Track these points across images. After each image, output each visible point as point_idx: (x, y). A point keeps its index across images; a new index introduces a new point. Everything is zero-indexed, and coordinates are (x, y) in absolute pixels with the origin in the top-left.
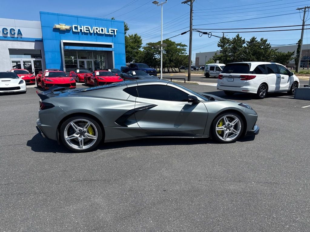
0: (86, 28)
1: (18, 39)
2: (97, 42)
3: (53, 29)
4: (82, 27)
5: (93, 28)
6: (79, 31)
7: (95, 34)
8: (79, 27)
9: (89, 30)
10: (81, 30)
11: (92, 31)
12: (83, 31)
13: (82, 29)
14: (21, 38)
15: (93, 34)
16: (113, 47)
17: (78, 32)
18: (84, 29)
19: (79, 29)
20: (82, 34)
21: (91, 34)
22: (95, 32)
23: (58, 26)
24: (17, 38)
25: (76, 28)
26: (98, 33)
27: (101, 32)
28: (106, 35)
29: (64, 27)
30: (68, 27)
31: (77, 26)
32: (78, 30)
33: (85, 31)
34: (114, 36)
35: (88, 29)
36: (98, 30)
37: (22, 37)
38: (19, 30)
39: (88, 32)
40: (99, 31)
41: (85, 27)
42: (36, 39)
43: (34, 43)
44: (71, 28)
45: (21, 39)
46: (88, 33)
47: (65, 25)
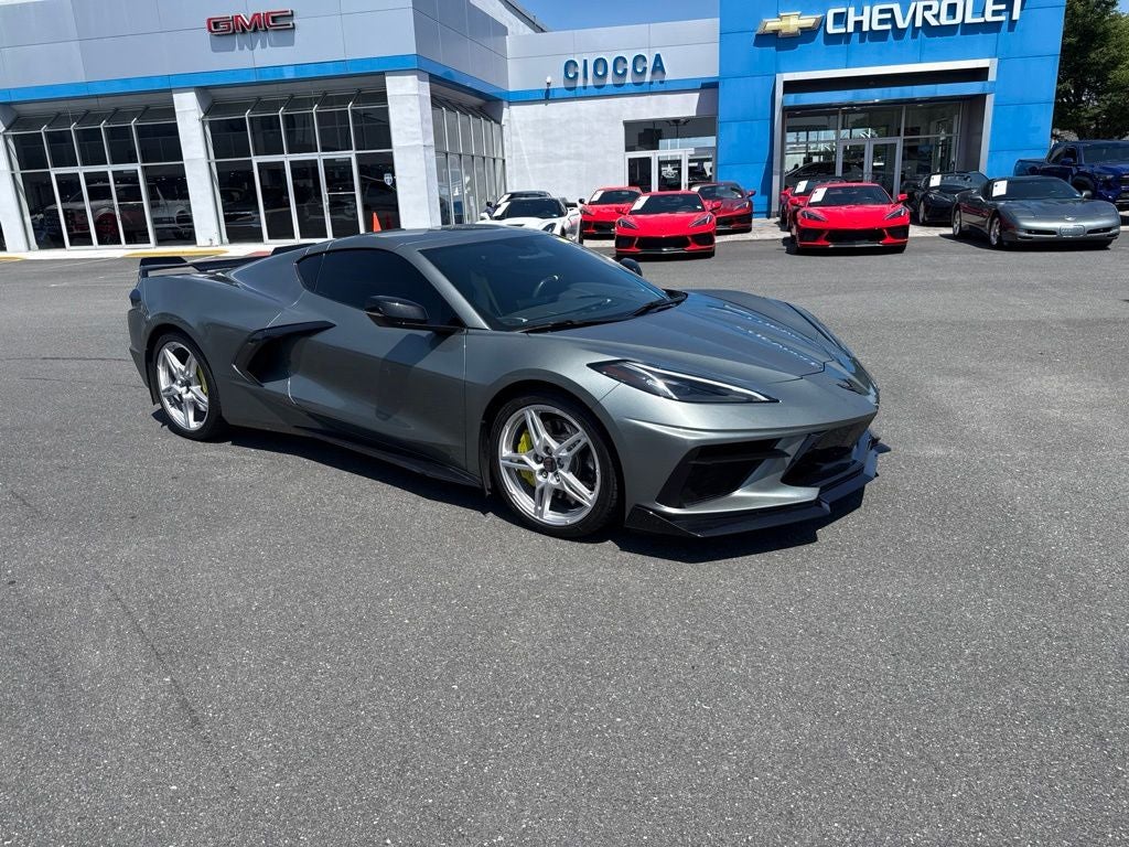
0: (881, 11)
1: (654, 87)
2: (920, 62)
3: (757, 35)
4: (867, 9)
5: (913, 5)
6: (851, 28)
7: (915, 30)
8: (852, 11)
9: (893, 20)
10: (858, 24)
11: (904, 19)
12: (865, 28)
13: (865, 19)
14: (662, 82)
15: (908, 34)
16: (992, 76)
17: (847, 35)
18: (871, 18)
19: (852, 19)
20: (862, 40)
21: (899, 33)
22: (919, 23)
23: (772, 24)
24: (651, 83)
25: (840, 19)
26: (933, 22)
27: (944, 20)
28: (968, 29)
29: (793, 22)
30: (808, 21)
31: (843, 10)
32: (846, 26)
33: (876, 27)
34: (1005, 27)
35: (888, 16)
36: (935, 11)
37: (666, 79)
38: (658, 58)
39: (889, 27)
40: (937, 16)
41: (876, 9)
42: (704, 81)
43: (696, 96)
44: (822, 23)
45: (662, 88)
46: (887, 31)
47: (799, 16)
